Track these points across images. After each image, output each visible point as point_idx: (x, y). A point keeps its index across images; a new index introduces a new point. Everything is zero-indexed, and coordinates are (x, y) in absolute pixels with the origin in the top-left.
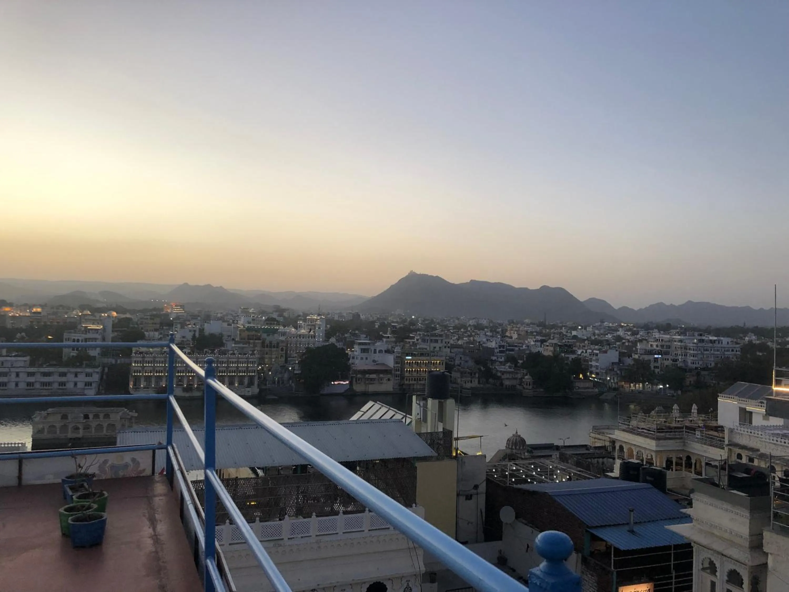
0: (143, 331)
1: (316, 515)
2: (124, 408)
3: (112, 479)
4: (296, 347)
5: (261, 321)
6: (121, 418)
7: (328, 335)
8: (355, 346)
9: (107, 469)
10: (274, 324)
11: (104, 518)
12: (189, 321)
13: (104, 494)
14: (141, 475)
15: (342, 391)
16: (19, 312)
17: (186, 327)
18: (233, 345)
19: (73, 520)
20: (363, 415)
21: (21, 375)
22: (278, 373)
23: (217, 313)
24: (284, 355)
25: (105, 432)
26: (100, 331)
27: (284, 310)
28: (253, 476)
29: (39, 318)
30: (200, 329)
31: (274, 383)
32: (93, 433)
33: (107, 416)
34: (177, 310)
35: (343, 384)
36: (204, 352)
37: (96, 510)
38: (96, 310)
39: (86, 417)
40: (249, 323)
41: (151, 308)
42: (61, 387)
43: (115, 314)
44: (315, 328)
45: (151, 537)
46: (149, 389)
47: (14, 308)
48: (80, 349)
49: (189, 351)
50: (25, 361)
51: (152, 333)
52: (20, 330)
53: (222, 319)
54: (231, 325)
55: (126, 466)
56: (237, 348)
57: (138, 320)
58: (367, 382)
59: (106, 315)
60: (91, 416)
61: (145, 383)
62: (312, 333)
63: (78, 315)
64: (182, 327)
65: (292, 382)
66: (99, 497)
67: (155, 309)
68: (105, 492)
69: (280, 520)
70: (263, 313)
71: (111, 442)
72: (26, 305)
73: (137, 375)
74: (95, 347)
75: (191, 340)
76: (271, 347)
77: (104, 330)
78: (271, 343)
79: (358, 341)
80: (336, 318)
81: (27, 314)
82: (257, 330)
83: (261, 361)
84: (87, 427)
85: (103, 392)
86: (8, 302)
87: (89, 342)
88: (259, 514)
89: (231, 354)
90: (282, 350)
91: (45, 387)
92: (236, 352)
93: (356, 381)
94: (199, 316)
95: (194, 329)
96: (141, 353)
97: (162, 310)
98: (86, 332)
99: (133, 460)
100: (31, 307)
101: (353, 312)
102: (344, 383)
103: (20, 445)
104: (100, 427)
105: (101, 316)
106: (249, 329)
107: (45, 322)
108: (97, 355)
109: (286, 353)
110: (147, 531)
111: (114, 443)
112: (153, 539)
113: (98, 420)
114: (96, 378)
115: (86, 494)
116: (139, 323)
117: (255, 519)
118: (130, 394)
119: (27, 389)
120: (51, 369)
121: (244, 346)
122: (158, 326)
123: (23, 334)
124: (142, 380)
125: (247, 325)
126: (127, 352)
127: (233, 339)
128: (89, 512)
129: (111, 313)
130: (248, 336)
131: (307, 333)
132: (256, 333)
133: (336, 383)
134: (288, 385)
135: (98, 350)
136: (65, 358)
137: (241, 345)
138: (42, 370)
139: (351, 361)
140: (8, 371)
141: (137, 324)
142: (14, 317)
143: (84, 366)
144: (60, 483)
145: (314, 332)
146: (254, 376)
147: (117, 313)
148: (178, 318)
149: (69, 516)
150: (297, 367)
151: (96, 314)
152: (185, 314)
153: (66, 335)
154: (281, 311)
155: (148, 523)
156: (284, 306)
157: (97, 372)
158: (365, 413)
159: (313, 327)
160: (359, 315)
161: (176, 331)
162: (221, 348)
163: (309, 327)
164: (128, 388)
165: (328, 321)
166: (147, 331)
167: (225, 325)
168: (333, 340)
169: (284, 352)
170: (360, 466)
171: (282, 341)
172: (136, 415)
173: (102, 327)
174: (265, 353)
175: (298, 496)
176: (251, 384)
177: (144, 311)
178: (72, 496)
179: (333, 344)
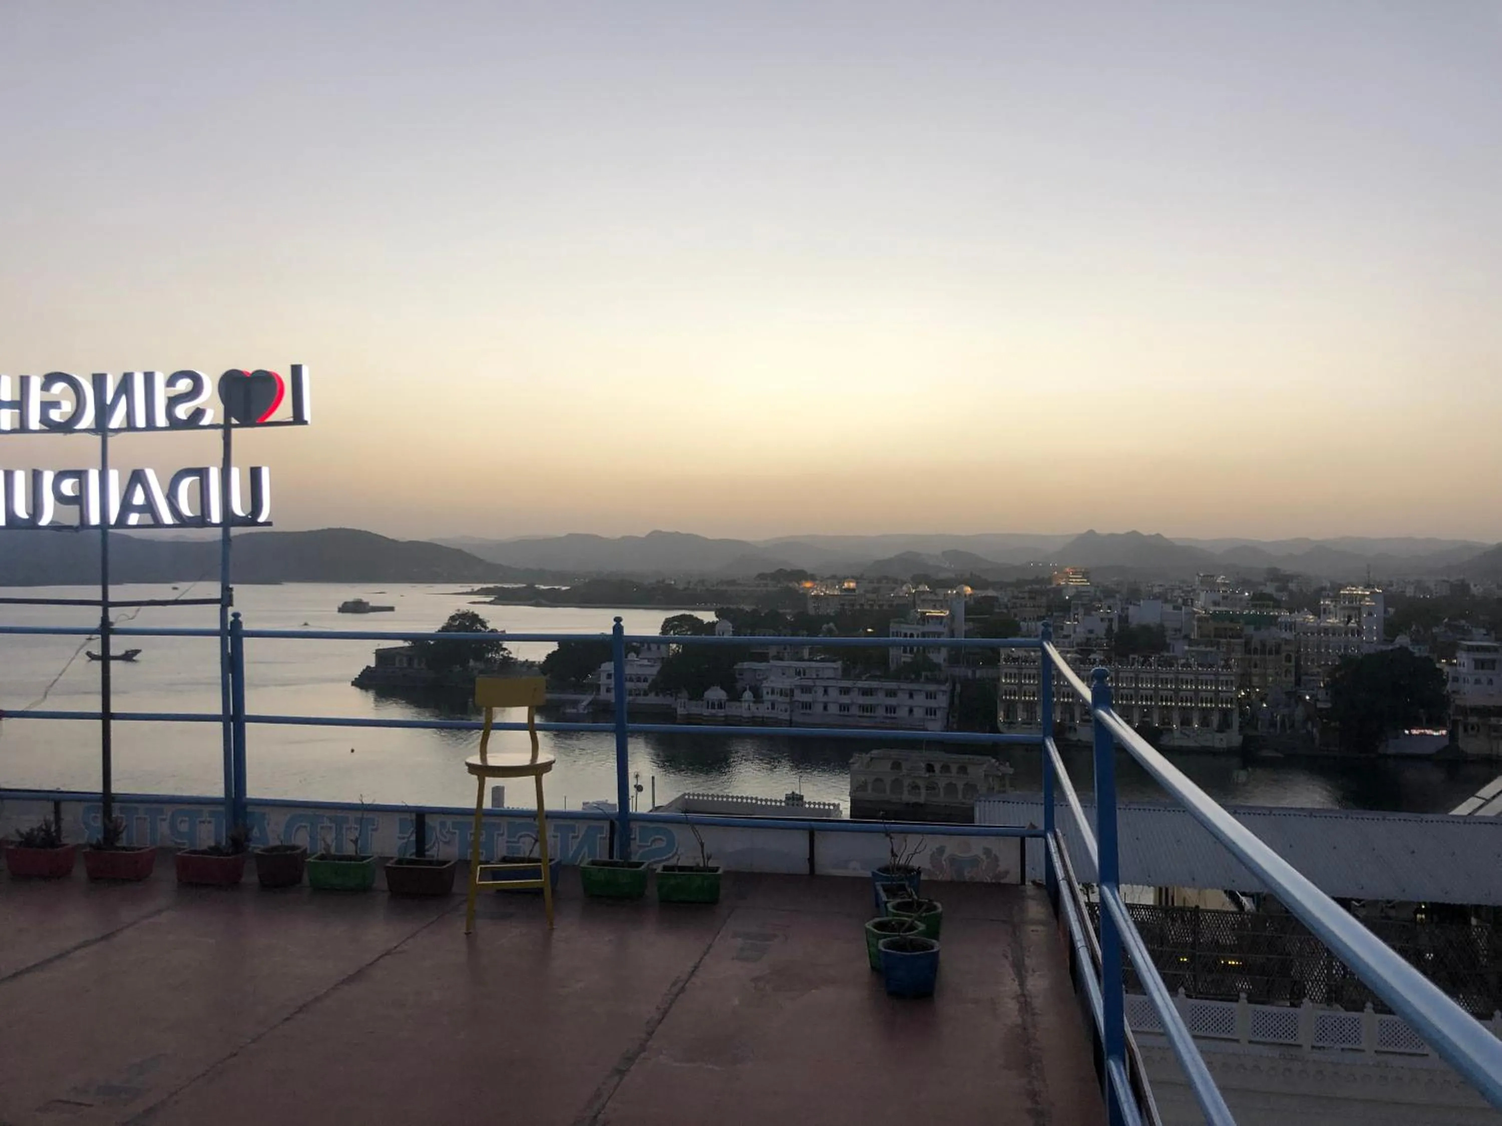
0: (1017, 619)
1: (1374, 1009)
2: (990, 758)
3: (952, 882)
4: (1319, 652)
5: (1241, 600)
6: (986, 776)
7: (1391, 629)
8: (1458, 655)
9: (944, 863)
10: (1268, 606)
11: (935, 950)
12: (1100, 601)
13: (935, 908)
14: (1003, 881)
15: (1430, 749)
16: (824, 590)
17: (1094, 613)
18: (1186, 648)
19: (887, 946)
20: (1481, 807)
21: (830, 690)
22: (1280, 707)
23: (1152, 587)
24: (1293, 670)
25: (960, 796)
26: (945, 620)
27: (1288, 578)
28: (1232, 908)
29: (853, 598)
30: (1120, 616)
31: (1273, 724)
32: (941, 798)
33: (963, 769)
34: (1077, 581)
35: (1432, 735)
36: (1131, 659)
37: (922, 933)
38: (938, 584)
39: (930, 768)
40: (1216, 604)
41: (1030, 578)
42: (889, 715)
43: (968, 590)
44: (1360, 615)
45: (1016, 998)
46: (1033, 726)
47: (817, 582)
48: (915, 649)
49: (1102, 658)
50: (834, 669)
51: (1032, 624)
52: (828, 619)
53: (1163, 597)
54: (1181, 609)
55: (975, 861)
56: (1193, 654)
57: (1009, 601)
58: (1493, 734)
59: (955, 592)
60: (937, 767)
61: (1025, 713)
62: (1353, 624)
63: (910, 593)
64: (1088, 613)
65: (1313, 726)
66: (926, 911)
67: (1037, 581)
68: (939, 905)
69: (1293, 1005)
70: (1245, 583)
71: (967, 816)
72: (834, 577)
73: (1010, 700)
74: (937, 647)
75: (1104, 637)
76: (1263, 652)
77: (952, 617)
78: (1263, 645)
79: (1465, 643)
80: (1410, 592)
81: (836, 593)
82: (1233, 619)
83: (1245, 681)
84: (931, 787)
85: (955, 726)
86: (809, 572)
87: (929, 637)
88: (1246, 986)
89: (1183, 666)
90: (1288, 659)
91: (865, 714)
92: (1192, 661)
93: (1466, 730)
94: (1118, 592)
95: (1111, 616)
96: (1015, 660)
97: (1049, 581)
98: (924, 620)
99: (987, 852)
100: (841, 581)
101: (1452, 580)
102: (1435, 734)
103: (832, 807)
104: (951, 788)
105: (946, 595)
106: (1214, 616)
107: (862, 605)
108: (942, 661)
109: (1298, 666)
110: (1011, 985)
111: (971, 819)
112: (1019, 1002)
113: (948, 774)
114: (942, 701)
115: (909, 902)
116: (1010, 605)
117: (1238, 996)
118: (1000, 732)
119: (840, 715)
120: (874, 684)
121: (1209, 649)
122: (1043, 612)
123: (831, 624)
124: (1020, 707)
125: (1212, 609)
126: (991, 657)
127: (1186, 637)
128: (911, 935)
129: (962, 588)
130: (1216, 629)
131: (1342, 625)
132: (1232, 625)
133: (1414, 732)
134: (1304, 731)
135: (944, 652)
136: (893, 667)
137: (1202, 648)
138: (861, 684)
139: (1449, 687)
140: (813, 684)
141: (1006, 607)
142: (817, 597)
143: (922, 679)
144: (869, 878)
145: (1358, 623)
146: (1231, 710)
147: (972, 588)
148: (1079, 595)
149: (879, 937)
150: (1321, 695)
151: (939, 591)
152: (1092, 590)
153: (893, 627)
154: (1281, 579)
155: (1011, 971)
156: (1288, 568)
157: (944, 692)
158: (1488, 801)
159: (1353, 613)
160: (1468, 585)
161: (1077, 620)
162: (1162, 654)
163: (1347, 613)
164: (996, 722)
165: (1389, 599)
166: (1024, 620)
167: (1169, 608)
168: (1403, 640)
169: (1293, 663)
170: (1478, 917)
171: (1287, 642)
172: (1011, 771)
173: (948, 612)
174: (1252, 664)
175: (1331, 962)
176: (1224, 726)
177: (1019, 584)
178: (886, 903)
179: (1403, 649)
